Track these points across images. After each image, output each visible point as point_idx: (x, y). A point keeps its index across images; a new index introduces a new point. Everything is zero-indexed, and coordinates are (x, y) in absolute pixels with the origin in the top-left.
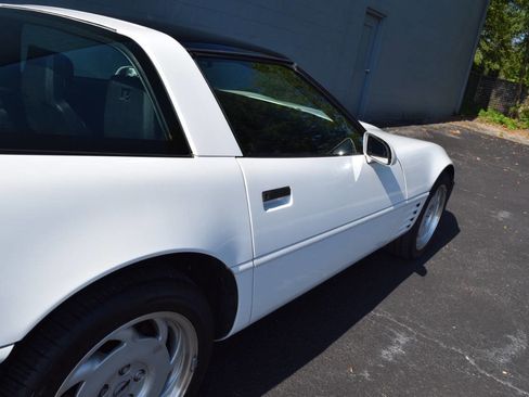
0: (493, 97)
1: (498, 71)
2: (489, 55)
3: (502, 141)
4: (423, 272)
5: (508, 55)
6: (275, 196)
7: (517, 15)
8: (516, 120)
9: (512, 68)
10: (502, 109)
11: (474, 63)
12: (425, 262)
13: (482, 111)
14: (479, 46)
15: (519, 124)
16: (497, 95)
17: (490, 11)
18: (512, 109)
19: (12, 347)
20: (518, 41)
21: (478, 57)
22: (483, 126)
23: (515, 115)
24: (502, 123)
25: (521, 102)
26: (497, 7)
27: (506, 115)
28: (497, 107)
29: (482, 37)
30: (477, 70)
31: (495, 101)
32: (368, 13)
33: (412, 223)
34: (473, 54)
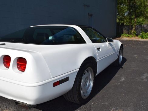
0: (124, 30)
1: (123, 23)
2: (120, 19)
3: (130, 41)
4: (122, 68)
5: (125, 18)
6: (99, 49)
7: (125, 8)
8: (132, 35)
9: (127, 22)
10: (127, 33)
11: (117, 22)
12: (122, 66)
13: (122, 34)
14: (117, 17)
15: (133, 36)
16: (125, 30)
17: (117, 8)
18: (130, 32)
19: (79, 69)
20: (127, 14)
21: (118, 20)
22: (123, 38)
23: (131, 34)
24: (128, 36)
25: (132, 30)
26: (119, 6)
27: (129, 34)
28: (126, 33)
29: (117, 15)
30: (118, 24)
31: (125, 31)
32: (88, 15)
33: (118, 57)
34: (116, 20)
